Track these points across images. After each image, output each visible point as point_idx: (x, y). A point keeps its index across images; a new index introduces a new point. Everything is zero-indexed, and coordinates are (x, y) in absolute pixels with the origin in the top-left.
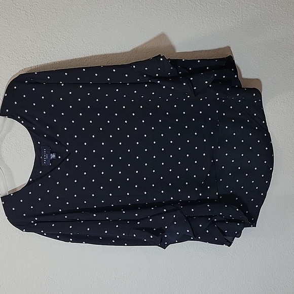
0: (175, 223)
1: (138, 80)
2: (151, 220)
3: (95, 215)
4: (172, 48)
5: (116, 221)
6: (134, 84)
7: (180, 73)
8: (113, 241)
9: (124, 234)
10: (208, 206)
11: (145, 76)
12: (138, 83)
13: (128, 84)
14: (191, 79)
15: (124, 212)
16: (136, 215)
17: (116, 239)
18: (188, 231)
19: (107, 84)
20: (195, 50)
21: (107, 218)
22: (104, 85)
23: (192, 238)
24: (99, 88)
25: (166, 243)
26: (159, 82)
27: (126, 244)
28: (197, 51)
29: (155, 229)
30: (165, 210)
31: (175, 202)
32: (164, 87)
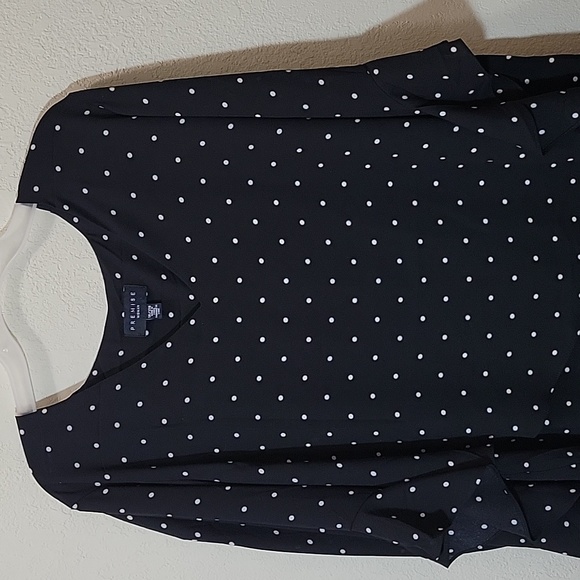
0: (479, 499)
1: (386, 109)
2: (413, 489)
3: (261, 471)
4: (477, 27)
5: (318, 490)
6: (375, 121)
7: (500, 91)
8: (310, 542)
9: (339, 526)
10: (570, 454)
11: (405, 97)
12: (387, 117)
13: (357, 121)
14: (534, 106)
15: (340, 465)
16: (373, 474)
17: (316, 536)
18: (514, 522)
19: (300, 119)
20: (537, 33)
21: (295, 480)
22: (295, 121)
23: (522, 541)
24: (279, 131)
25: (451, 551)
26: (443, 114)
27: (343, 551)
28: (543, 37)
29: (423, 515)
30: (451, 464)
31: (478, 442)
32: (456, 129)
